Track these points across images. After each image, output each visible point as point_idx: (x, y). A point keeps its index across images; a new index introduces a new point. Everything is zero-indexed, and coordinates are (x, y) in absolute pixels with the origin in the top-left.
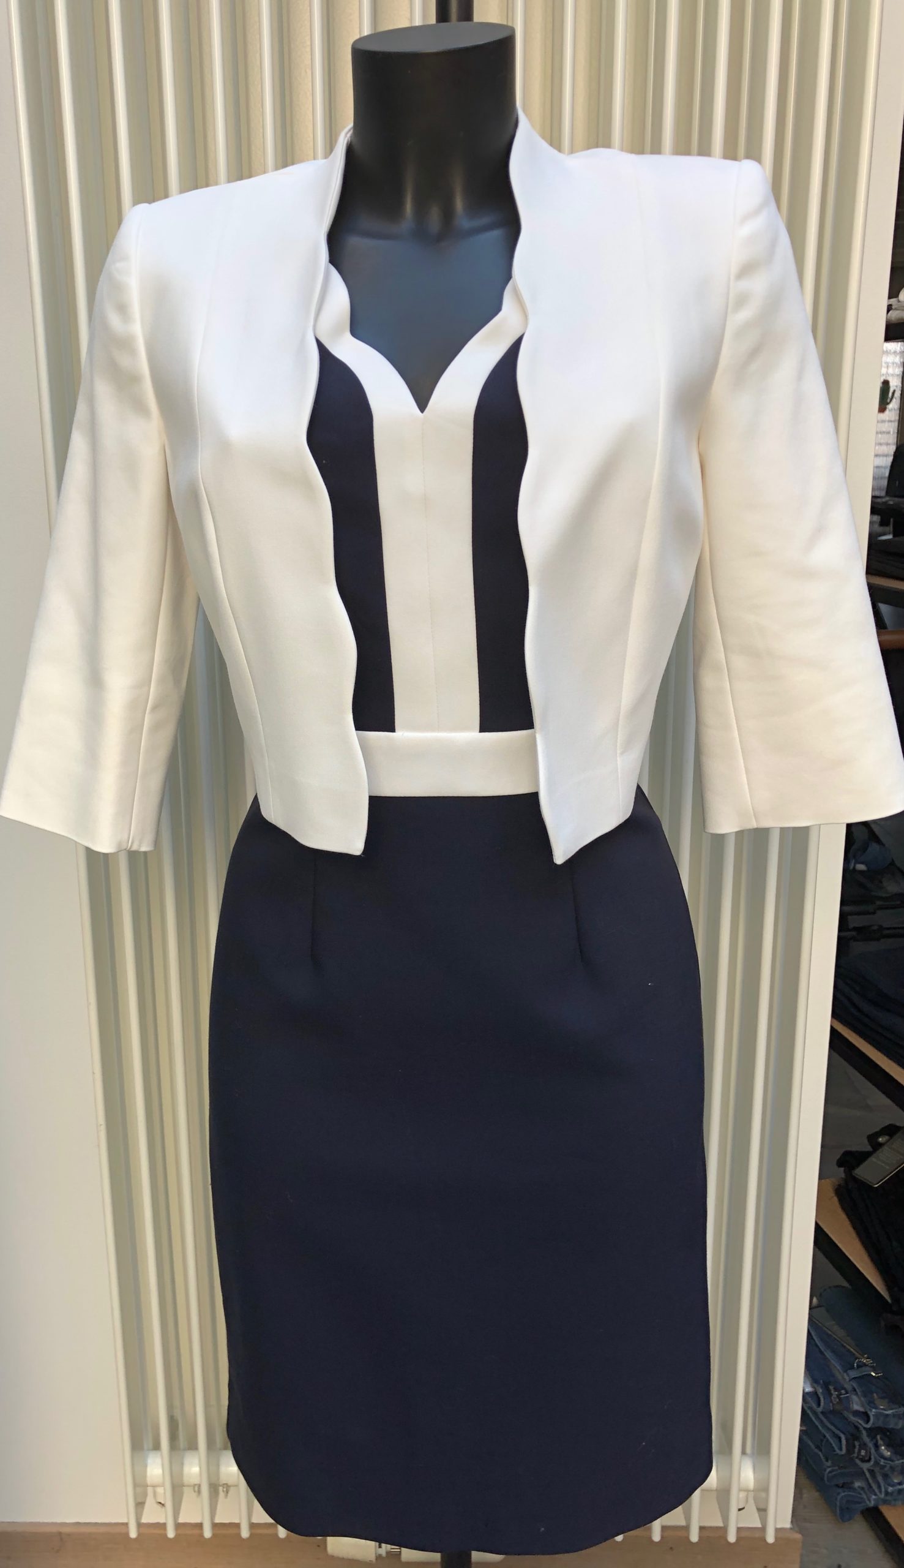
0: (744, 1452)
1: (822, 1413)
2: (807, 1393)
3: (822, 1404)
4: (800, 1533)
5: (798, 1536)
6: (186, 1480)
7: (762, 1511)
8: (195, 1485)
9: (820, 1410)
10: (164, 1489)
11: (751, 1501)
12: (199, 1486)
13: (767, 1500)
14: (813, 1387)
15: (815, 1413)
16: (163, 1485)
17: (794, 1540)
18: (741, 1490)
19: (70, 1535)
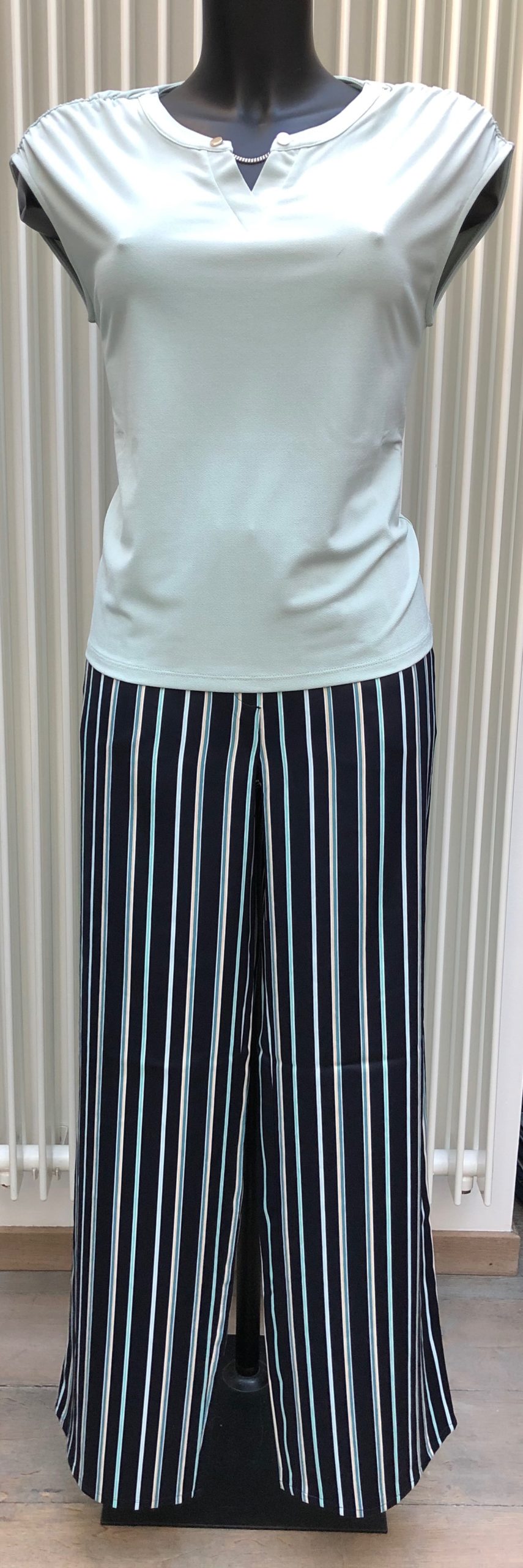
0: (468, 1147)
4: (519, 1234)
5: (518, 1237)
6: (25, 1168)
8: (33, 1168)
10: (10, 1174)
11: (475, 1184)
12: (37, 1172)
13: (486, 1186)
16: (8, 1171)
17: (514, 1240)
18: (464, 1175)
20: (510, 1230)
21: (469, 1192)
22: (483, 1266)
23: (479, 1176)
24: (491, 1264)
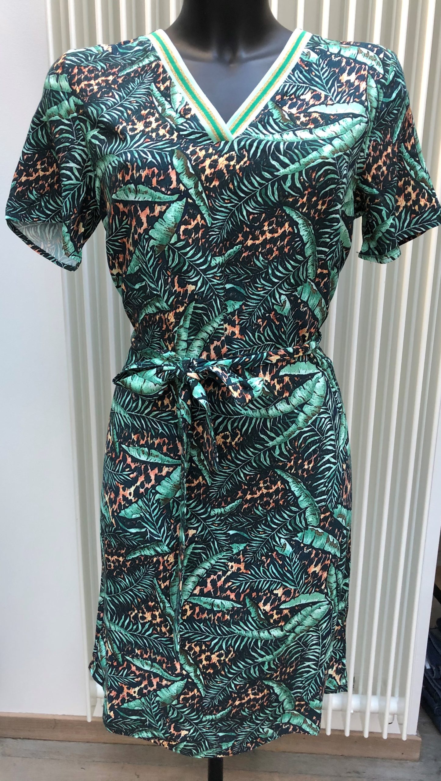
0: (393, 695)
1: (435, 679)
2: (428, 669)
3: (435, 675)
4: (422, 737)
5: (420, 739)
7: (401, 724)
9: (434, 677)
13: (403, 719)
14: (430, 666)
15: (431, 679)
17: (417, 741)
18: (390, 713)
19: (60, 721)
20: (416, 733)
22: (398, 755)
23: (399, 715)
24: (403, 754)
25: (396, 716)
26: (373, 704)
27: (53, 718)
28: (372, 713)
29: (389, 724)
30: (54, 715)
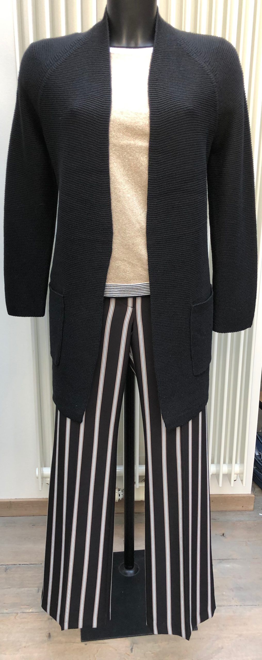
0: (236, 462)
4: (254, 495)
5: (254, 496)
7: (242, 481)
11: (238, 477)
13: (243, 477)
17: (252, 497)
18: (235, 474)
19: (13, 502)
20: (250, 493)
21: (236, 480)
22: (240, 508)
23: (240, 475)
24: (243, 507)
25: (238, 475)
26: (224, 469)
27: (8, 501)
28: (224, 475)
29: (235, 481)
30: (9, 499)
